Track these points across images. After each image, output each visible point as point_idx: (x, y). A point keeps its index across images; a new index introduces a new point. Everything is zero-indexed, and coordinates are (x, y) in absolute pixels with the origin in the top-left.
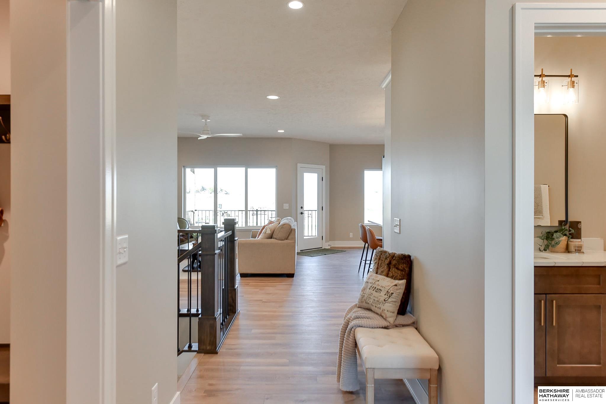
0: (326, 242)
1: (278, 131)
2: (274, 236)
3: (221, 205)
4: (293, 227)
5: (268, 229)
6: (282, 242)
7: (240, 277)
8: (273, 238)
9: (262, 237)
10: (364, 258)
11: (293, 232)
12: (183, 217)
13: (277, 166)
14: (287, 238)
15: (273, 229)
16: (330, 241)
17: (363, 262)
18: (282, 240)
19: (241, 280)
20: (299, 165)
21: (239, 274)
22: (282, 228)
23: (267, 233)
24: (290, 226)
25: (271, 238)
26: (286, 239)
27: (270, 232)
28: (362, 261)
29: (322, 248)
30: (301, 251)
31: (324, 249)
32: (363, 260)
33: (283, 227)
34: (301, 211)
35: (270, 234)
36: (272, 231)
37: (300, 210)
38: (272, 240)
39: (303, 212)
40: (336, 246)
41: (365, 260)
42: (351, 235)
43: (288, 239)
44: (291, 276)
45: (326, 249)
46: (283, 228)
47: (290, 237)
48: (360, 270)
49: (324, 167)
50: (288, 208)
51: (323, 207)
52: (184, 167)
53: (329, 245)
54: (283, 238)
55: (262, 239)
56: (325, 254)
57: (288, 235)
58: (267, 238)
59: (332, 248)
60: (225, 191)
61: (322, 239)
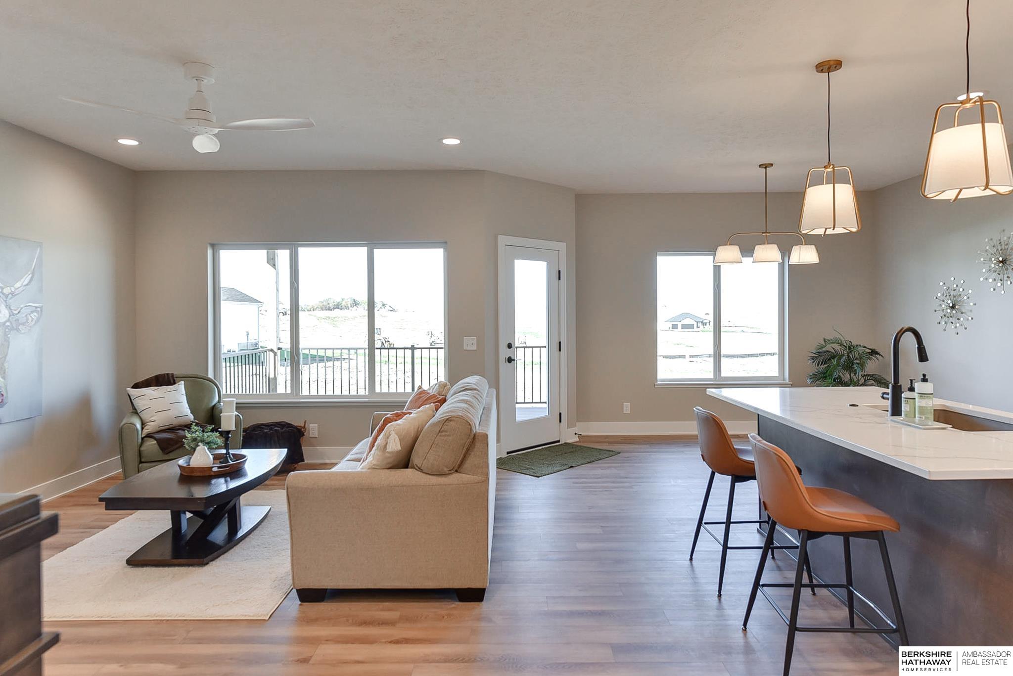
0: (568, 428)
1: (445, 142)
2: (416, 460)
3: (380, 329)
4: (478, 429)
5: (393, 433)
6: (443, 480)
7: (299, 603)
8: (413, 467)
9: (374, 462)
11: (478, 445)
12: (211, 375)
13: (446, 243)
14: (460, 466)
16: (577, 424)
18: (440, 474)
19: (298, 619)
20: (502, 240)
21: (294, 590)
22: (439, 432)
23: (389, 449)
24: (468, 424)
25: (406, 467)
26: (456, 471)
27: (399, 448)
29: (558, 441)
30: (508, 453)
31: (565, 443)
33: (445, 428)
34: (508, 353)
35: (398, 452)
36: (409, 440)
37: (504, 353)
38: (408, 475)
39: (513, 358)
42: (627, 408)
43: (462, 470)
44: (475, 595)
45: (569, 444)
46: (446, 431)
47: (468, 464)
49: (562, 246)
50: (474, 348)
51: (562, 343)
52: (213, 246)
53: (576, 434)
54: (446, 467)
55: (373, 468)
56: (572, 467)
57: (462, 455)
58: (390, 466)
59: (583, 442)
60: (390, 306)
61: (560, 421)
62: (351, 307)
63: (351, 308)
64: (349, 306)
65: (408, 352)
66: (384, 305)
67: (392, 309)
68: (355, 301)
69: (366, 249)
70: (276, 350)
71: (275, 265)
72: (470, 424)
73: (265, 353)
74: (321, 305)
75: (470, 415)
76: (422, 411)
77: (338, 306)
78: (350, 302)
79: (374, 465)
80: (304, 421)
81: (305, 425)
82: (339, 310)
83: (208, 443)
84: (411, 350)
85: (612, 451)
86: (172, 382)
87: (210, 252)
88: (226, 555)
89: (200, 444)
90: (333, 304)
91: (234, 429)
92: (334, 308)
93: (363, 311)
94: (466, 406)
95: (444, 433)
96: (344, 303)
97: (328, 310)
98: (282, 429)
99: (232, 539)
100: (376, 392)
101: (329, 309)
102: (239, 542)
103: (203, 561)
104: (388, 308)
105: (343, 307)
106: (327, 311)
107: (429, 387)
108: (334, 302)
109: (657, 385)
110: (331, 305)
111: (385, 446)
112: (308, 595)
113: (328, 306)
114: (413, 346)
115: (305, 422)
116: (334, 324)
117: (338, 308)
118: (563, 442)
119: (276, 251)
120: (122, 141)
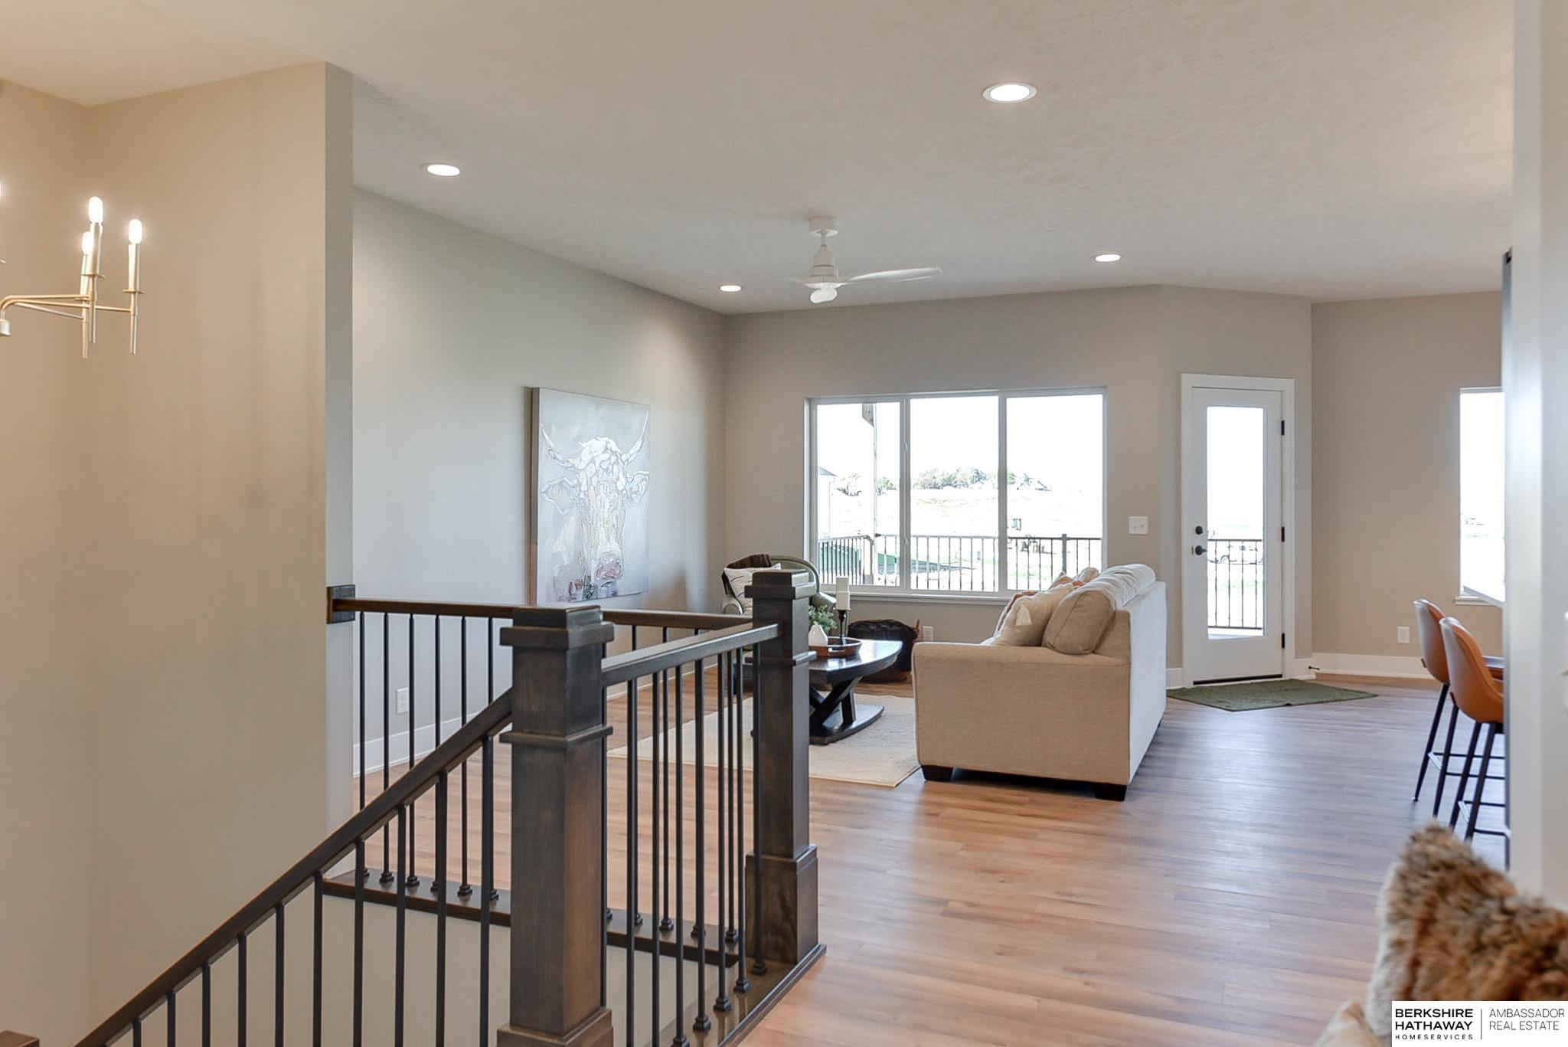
0: (1296, 658)
1: (1100, 259)
2: (1048, 638)
4: (1119, 608)
5: (1023, 607)
6: (1077, 660)
7: (924, 780)
8: (1046, 646)
9: (1003, 638)
10: (1440, 745)
11: (1119, 624)
12: (806, 558)
13: (1105, 387)
14: (1098, 646)
15: (1045, 612)
16: (1314, 654)
17: (1436, 762)
18: (1075, 654)
19: (926, 791)
20: (1188, 380)
21: (920, 767)
22: (1075, 606)
23: (1018, 624)
24: (1107, 601)
25: (1040, 645)
26: (1093, 652)
27: (1029, 622)
28: (1431, 755)
29: (1280, 676)
30: (1195, 683)
31: (1292, 680)
32: (1436, 754)
33: (1080, 603)
34: (1197, 540)
35: (1031, 627)
36: (1040, 619)
37: (1190, 540)
38: (1041, 654)
39: (1204, 548)
40: (1339, 671)
41: (1442, 751)
42: (1403, 634)
43: (1099, 651)
44: (1114, 792)
45: (1296, 680)
46: (1084, 607)
47: (1107, 644)
48: (1421, 793)
49: (1288, 385)
50: (1145, 531)
51: (1286, 529)
52: (810, 400)
53: (1310, 668)
54: (1081, 645)
55: (1002, 644)
56: (1288, 705)
57: (1099, 634)
58: (1021, 643)
59: (1322, 680)
60: (1039, 482)
61: (1283, 646)
62: (972, 482)
63: (971, 485)
64: (969, 481)
65: (1058, 544)
66: (1027, 480)
67: (1042, 487)
68: (978, 473)
69: (996, 398)
70: (872, 537)
71: (872, 420)
72: (1109, 600)
73: (858, 540)
74: (922, 479)
75: (1110, 592)
76: (1057, 590)
77: (949, 482)
78: (971, 474)
79: (1003, 641)
80: (916, 620)
81: (917, 626)
82: (952, 488)
83: (822, 623)
84: (1061, 542)
85: (1365, 693)
86: (768, 563)
87: (806, 408)
88: (843, 741)
89: (815, 622)
90: (942, 478)
91: (850, 609)
92: (943, 485)
93: (991, 488)
94: (1109, 584)
95: (1079, 609)
96: (959, 477)
97: (934, 488)
98: (891, 627)
99: (847, 730)
100: (1009, 588)
101: (936, 487)
102: (854, 733)
103: (824, 740)
104: (1034, 485)
105: (958, 483)
106: (932, 490)
107: (1076, 574)
108: (943, 475)
109: (1458, 601)
110: (939, 481)
111: (1015, 621)
112: (935, 773)
113: (934, 480)
114: (1064, 535)
115: (918, 622)
116: (943, 511)
117: (950, 485)
118: (1288, 678)
119: (874, 405)
120: (724, 288)
